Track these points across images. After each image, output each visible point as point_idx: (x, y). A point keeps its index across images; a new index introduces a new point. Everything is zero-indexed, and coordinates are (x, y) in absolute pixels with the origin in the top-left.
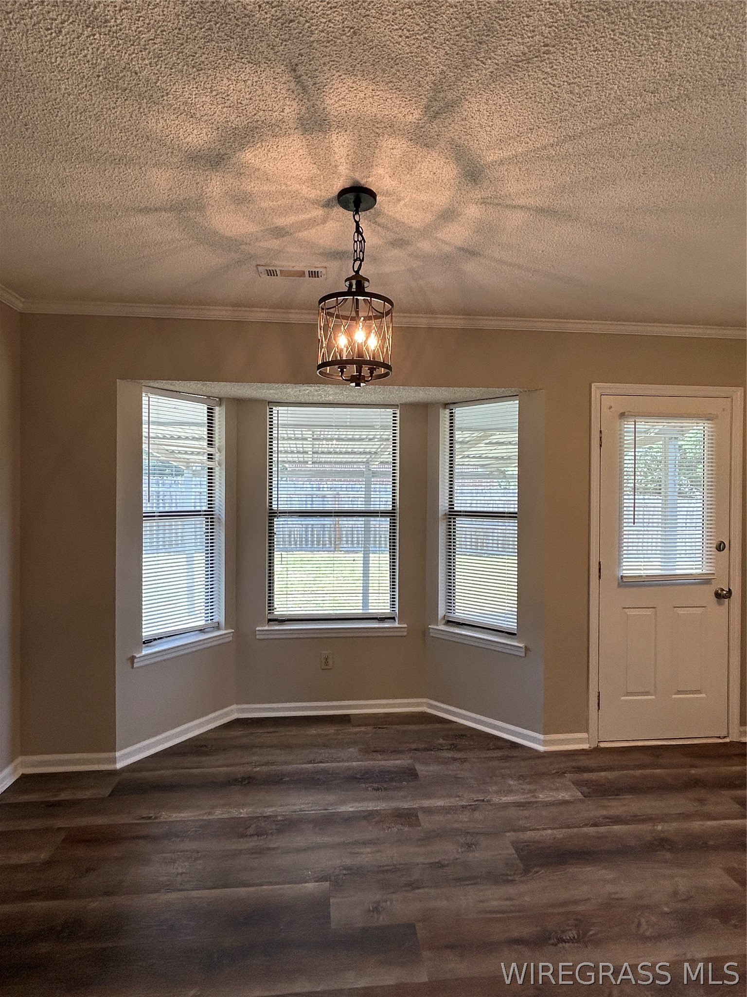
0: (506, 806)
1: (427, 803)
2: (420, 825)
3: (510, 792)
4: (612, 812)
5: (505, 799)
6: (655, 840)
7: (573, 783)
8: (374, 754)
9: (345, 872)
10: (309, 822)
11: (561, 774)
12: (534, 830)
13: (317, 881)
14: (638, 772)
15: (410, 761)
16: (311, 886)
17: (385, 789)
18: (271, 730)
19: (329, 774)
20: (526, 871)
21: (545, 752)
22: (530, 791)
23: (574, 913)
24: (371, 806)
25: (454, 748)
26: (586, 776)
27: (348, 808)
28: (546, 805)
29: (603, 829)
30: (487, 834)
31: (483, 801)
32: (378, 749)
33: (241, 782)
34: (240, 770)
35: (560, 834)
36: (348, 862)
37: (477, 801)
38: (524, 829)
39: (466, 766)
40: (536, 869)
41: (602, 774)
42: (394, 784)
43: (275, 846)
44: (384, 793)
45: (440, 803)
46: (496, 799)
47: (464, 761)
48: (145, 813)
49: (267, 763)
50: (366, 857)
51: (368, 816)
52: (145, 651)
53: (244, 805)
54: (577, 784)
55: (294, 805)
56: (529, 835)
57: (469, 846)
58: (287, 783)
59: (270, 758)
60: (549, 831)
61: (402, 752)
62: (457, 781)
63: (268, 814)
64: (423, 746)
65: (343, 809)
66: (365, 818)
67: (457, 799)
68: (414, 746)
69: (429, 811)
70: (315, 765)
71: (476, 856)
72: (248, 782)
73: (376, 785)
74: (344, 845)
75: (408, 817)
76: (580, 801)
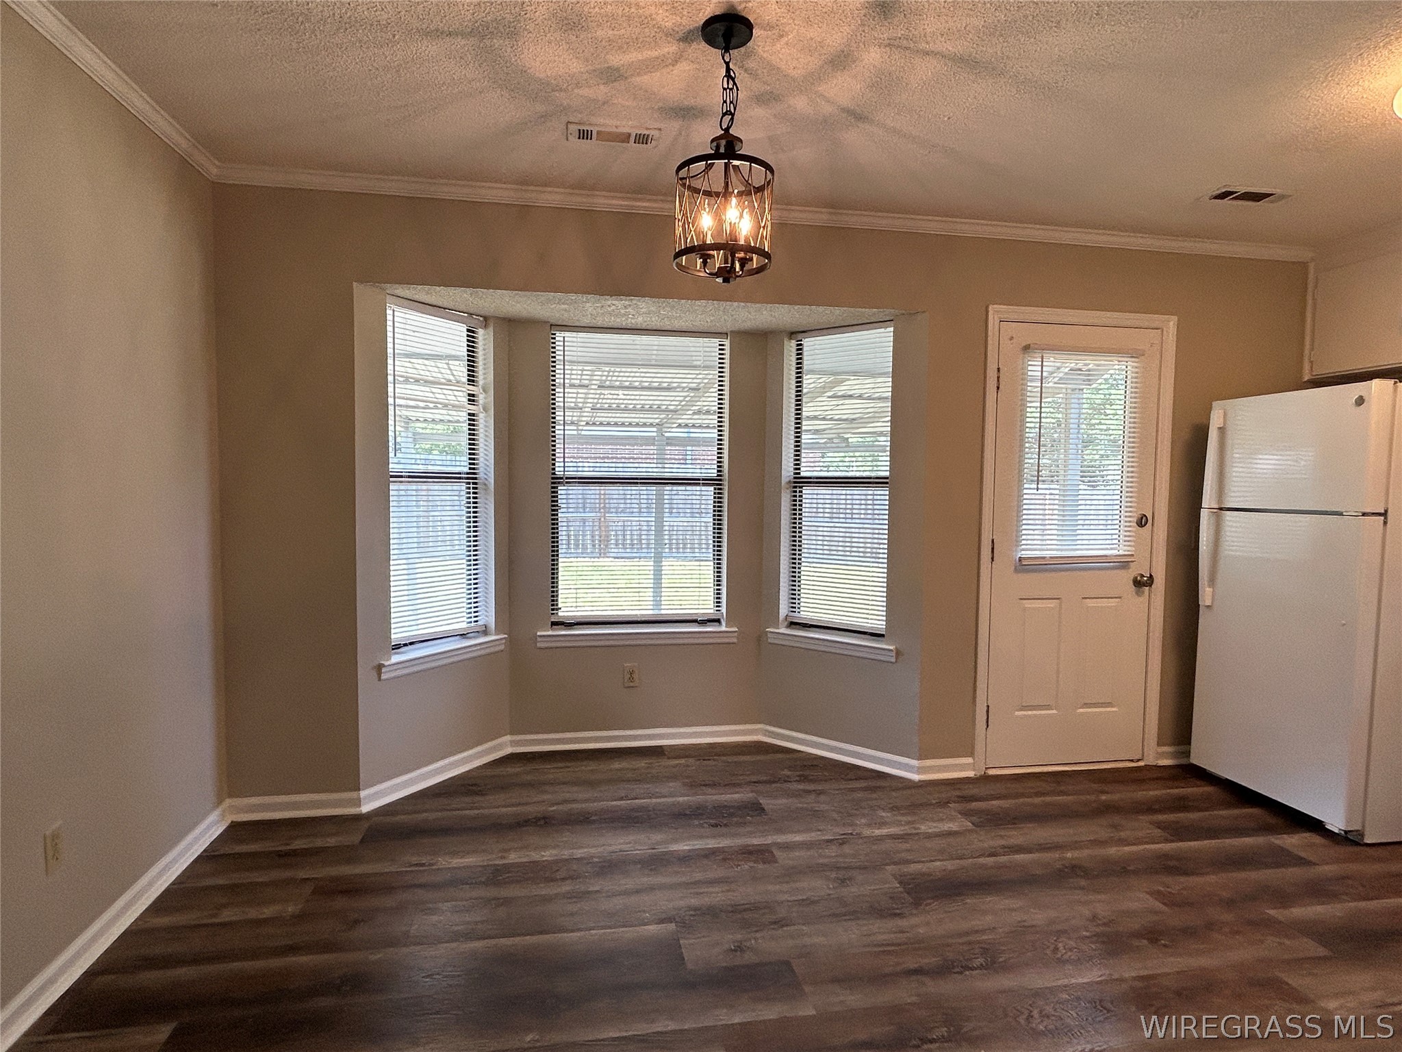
0: (880, 839)
1: (781, 839)
2: (776, 862)
3: (883, 824)
4: (1012, 841)
5: (877, 832)
6: (1066, 867)
7: (960, 813)
8: (704, 788)
9: (692, 913)
10: (635, 863)
11: (944, 804)
12: (919, 862)
13: (659, 924)
14: (1037, 800)
15: (751, 795)
16: (652, 928)
17: (726, 825)
18: (560, 765)
19: (649, 811)
20: (917, 903)
21: (920, 781)
22: (909, 823)
23: (979, 942)
24: (712, 844)
25: (803, 779)
26: (975, 805)
27: (683, 847)
28: (929, 836)
29: (1003, 859)
30: (863, 868)
31: (851, 834)
32: (707, 782)
33: (536, 822)
34: (532, 810)
35: (950, 865)
36: (694, 902)
37: (844, 834)
38: (908, 862)
39: (822, 798)
40: (929, 901)
41: (994, 802)
42: (735, 819)
43: (596, 889)
44: (724, 830)
45: (798, 838)
46: (867, 832)
47: (820, 793)
48: (415, 860)
49: (566, 801)
50: (716, 896)
51: (710, 854)
52: (395, 659)
53: (545, 848)
54: (966, 814)
55: (611, 845)
56: (914, 868)
57: (843, 881)
58: (594, 822)
59: (568, 796)
60: (938, 863)
61: (739, 785)
62: (816, 814)
63: (579, 856)
64: (765, 778)
65: (675, 847)
66: (706, 856)
67: (819, 833)
68: (754, 778)
69: (787, 847)
70: (629, 802)
71: (851, 891)
72: (545, 823)
73: (712, 822)
74: (687, 885)
75: (761, 854)
76: (970, 831)
